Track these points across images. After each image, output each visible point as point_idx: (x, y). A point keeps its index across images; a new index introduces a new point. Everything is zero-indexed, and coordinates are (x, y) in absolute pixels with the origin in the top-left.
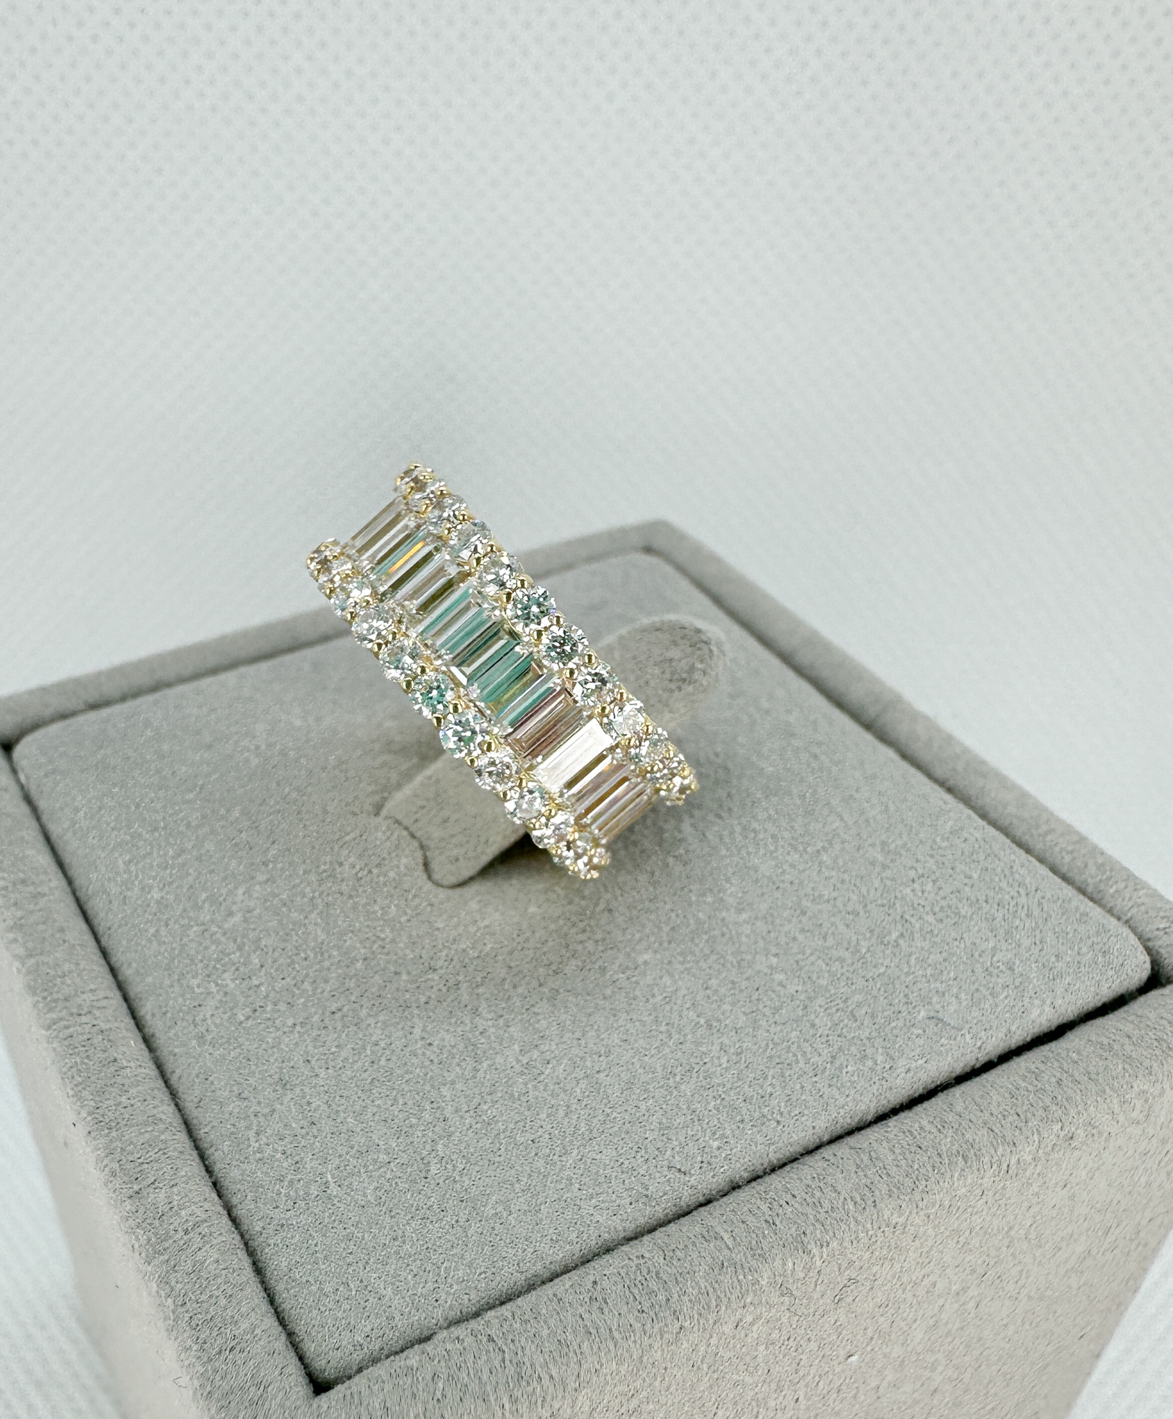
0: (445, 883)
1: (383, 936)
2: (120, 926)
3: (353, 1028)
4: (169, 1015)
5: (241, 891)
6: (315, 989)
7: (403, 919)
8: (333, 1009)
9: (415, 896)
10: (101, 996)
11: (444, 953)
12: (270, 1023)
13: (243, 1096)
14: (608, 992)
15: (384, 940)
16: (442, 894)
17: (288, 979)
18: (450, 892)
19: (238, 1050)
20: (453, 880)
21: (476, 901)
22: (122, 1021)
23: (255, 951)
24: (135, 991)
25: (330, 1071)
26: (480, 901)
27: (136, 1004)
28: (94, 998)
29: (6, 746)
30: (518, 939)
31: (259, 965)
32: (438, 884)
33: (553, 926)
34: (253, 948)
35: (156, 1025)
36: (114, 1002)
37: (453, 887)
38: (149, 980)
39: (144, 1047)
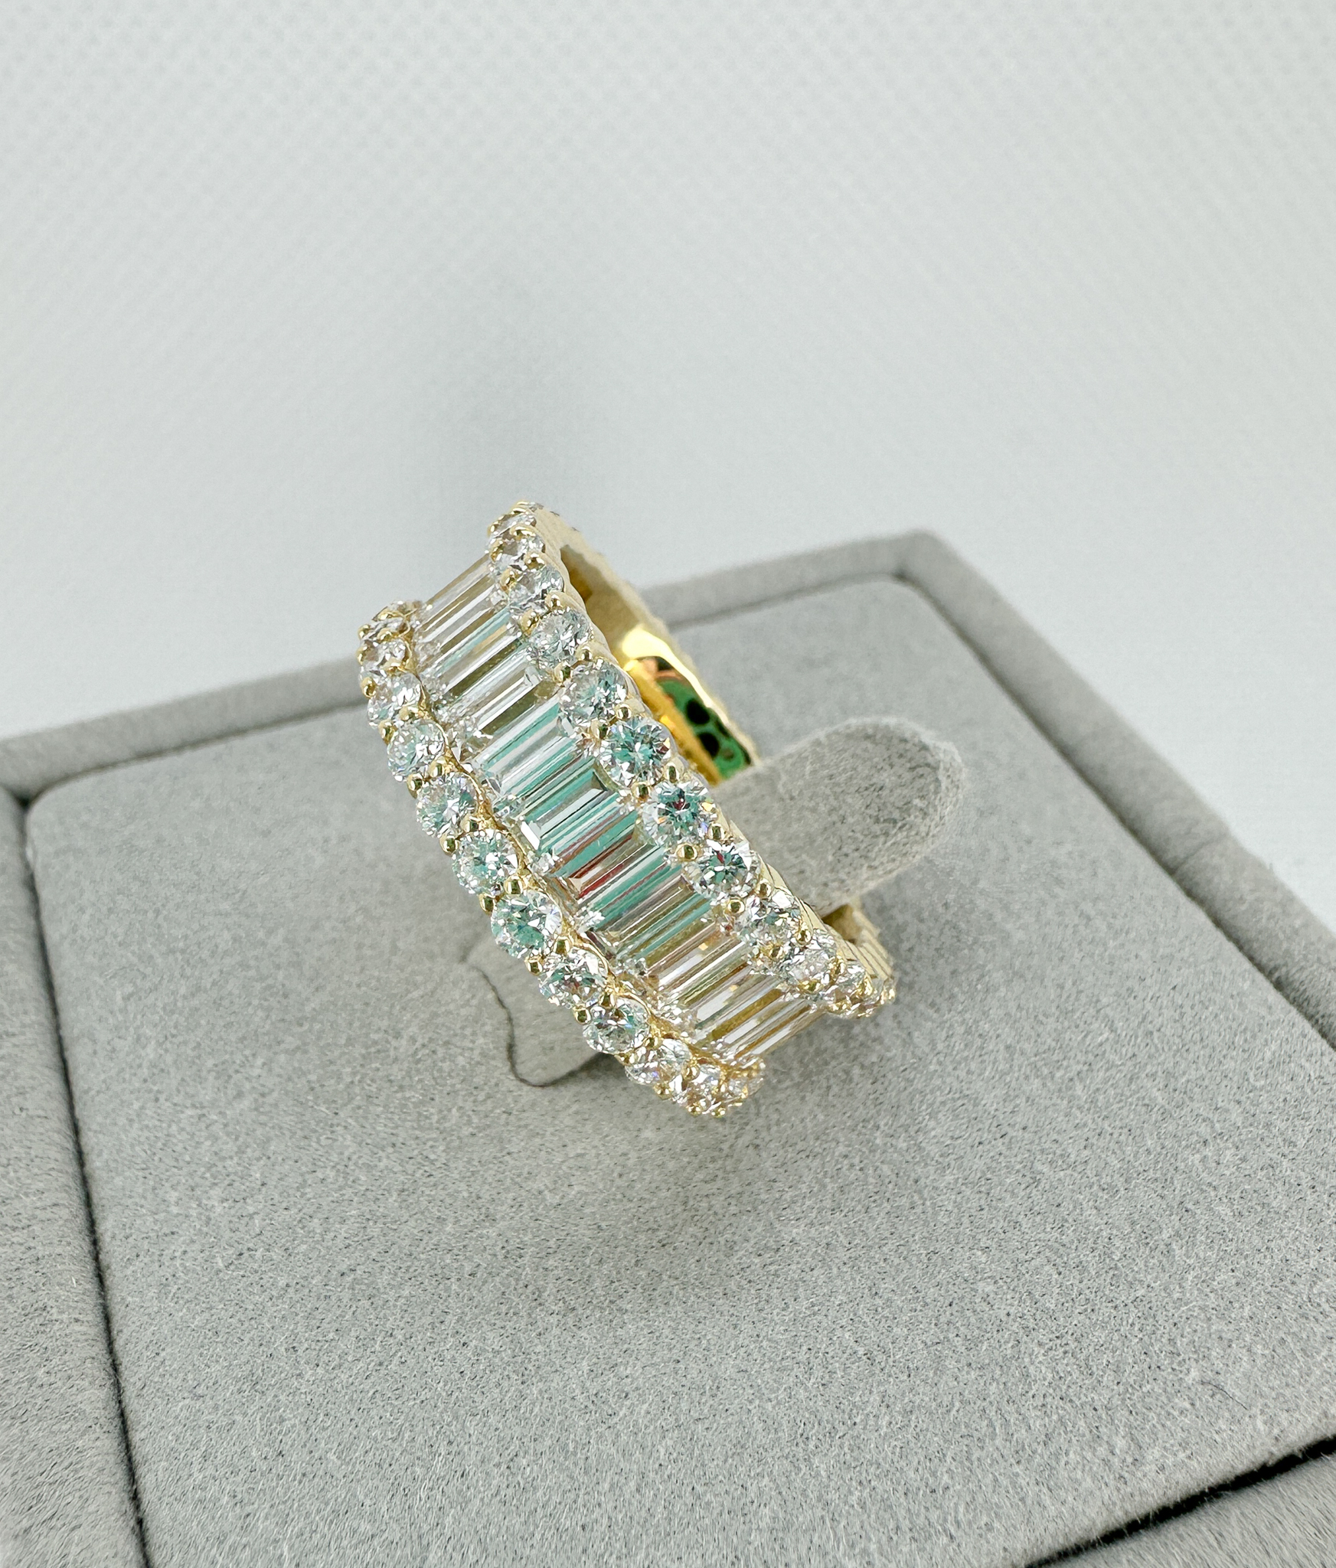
0: (533, 1079)
1: (432, 1157)
2: (98, 1092)
3: (366, 1303)
4: (131, 1240)
5: (259, 1061)
6: (327, 1231)
7: (466, 1131)
8: (343, 1267)
9: (489, 1097)
10: (49, 1202)
11: (511, 1195)
13: (200, 1391)
14: (732, 1285)
15: (432, 1162)
16: (528, 1094)
17: (293, 1211)
18: (539, 1092)
19: (206, 1315)
20: (543, 1076)
21: (571, 1111)
22: (69, 1244)
23: (258, 1159)
24: (99, 1193)
25: (320, 1370)
26: (577, 1113)
27: (98, 1214)
28: (39, 1204)
29: (24, 802)
30: (619, 1182)
31: (259, 1183)
32: (523, 1081)
33: (671, 1165)
34: (257, 1154)
35: (114, 1251)
36: (64, 1213)
37: (543, 1086)
38: (118, 1181)
39: (91, 1286)
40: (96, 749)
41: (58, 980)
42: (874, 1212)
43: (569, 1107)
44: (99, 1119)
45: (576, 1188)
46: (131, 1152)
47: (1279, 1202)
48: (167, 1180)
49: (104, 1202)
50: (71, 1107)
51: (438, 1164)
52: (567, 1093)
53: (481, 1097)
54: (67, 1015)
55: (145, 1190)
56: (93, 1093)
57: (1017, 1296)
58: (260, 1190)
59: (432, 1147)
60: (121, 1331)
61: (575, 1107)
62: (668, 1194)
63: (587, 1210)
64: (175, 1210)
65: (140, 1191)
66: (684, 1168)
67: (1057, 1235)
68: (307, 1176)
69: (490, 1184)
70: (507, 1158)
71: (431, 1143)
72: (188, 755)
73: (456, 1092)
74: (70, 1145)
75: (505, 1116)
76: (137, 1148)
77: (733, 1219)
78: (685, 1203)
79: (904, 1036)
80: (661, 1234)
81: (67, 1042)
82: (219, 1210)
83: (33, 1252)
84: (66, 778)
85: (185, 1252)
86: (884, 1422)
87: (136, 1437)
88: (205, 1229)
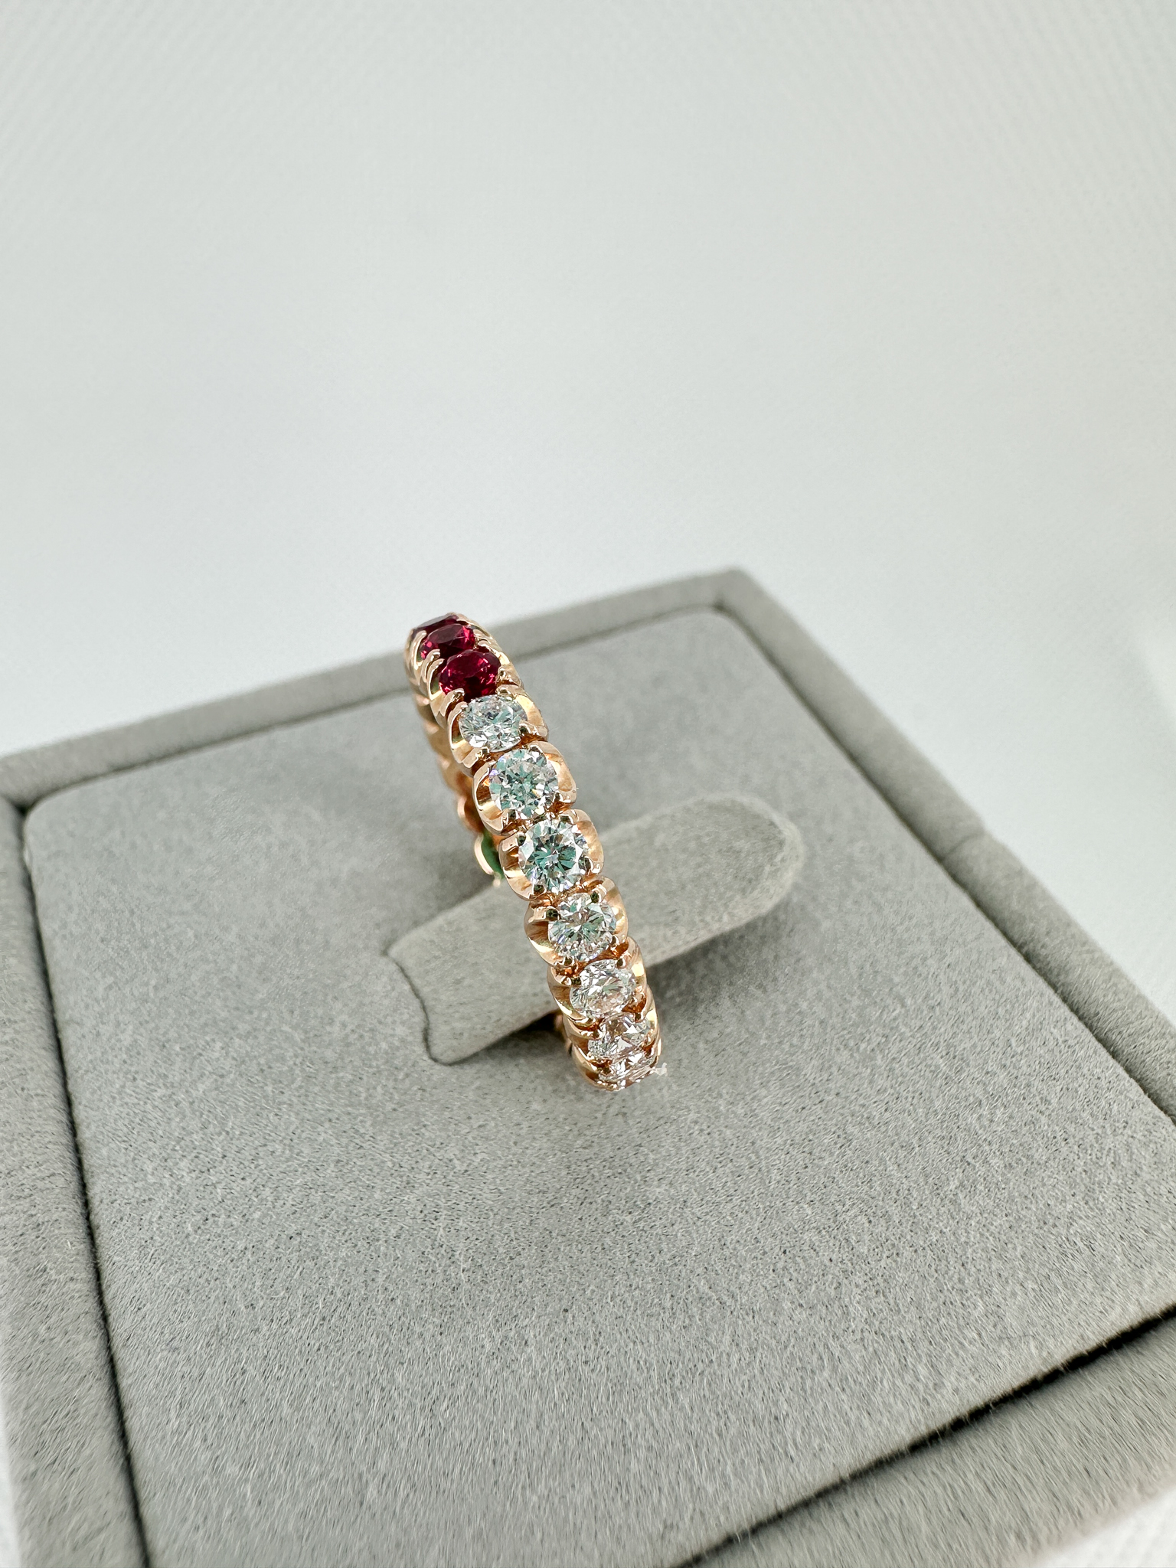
0: (445, 1058)
1: (362, 1131)
2: (87, 1071)
3: (310, 1263)
4: (116, 1204)
5: (219, 1045)
6: (277, 1199)
7: (389, 1106)
8: (291, 1232)
9: (407, 1075)
10: (47, 1173)
11: (428, 1163)
12: (217, 1241)
13: (175, 1344)
14: (608, 1241)
15: (362, 1136)
16: (439, 1072)
17: (249, 1181)
18: (448, 1070)
19: (179, 1274)
20: (451, 1056)
21: (473, 1087)
22: (64, 1209)
23: (220, 1134)
24: (89, 1161)
25: (274, 1326)
26: (478, 1088)
27: (89, 1180)
28: (39, 1175)
29: (23, 809)
30: (514, 1149)
31: (220, 1156)
32: (435, 1060)
33: (556, 1133)
34: (217, 1130)
35: (102, 1215)
36: (60, 1182)
37: (451, 1064)
38: (104, 1151)
39: (83, 1247)
40: (79, 764)
41: (53, 970)
42: (720, 1171)
43: (472, 1083)
44: (88, 1095)
45: (480, 1157)
46: (114, 1126)
47: (1041, 1155)
48: (144, 1152)
49: (93, 1169)
50: (65, 1084)
51: (367, 1137)
52: (469, 1071)
53: (400, 1077)
54: (60, 1001)
55: (127, 1161)
56: (81, 1072)
57: (838, 1244)
58: (221, 1162)
59: (361, 1121)
60: (109, 1286)
61: (477, 1083)
62: (554, 1160)
63: (489, 1176)
64: (151, 1179)
65: (123, 1161)
66: (566, 1135)
67: (866, 1188)
68: (260, 1149)
69: (409, 1154)
70: (423, 1130)
71: (361, 1118)
72: (156, 769)
73: (379, 1072)
74: (64, 1118)
75: (420, 1092)
76: (120, 1123)
77: (608, 1181)
78: (569, 1167)
79: (738, 1013)
80: (550, 1196)
81: (60, 1025)
82: (187, 1179)
83: (34, 1219)
84: (55, 790)
85: (160, 1217)
86: (735, 1358)
87: (124, 1382)
88: (177, 1197)
